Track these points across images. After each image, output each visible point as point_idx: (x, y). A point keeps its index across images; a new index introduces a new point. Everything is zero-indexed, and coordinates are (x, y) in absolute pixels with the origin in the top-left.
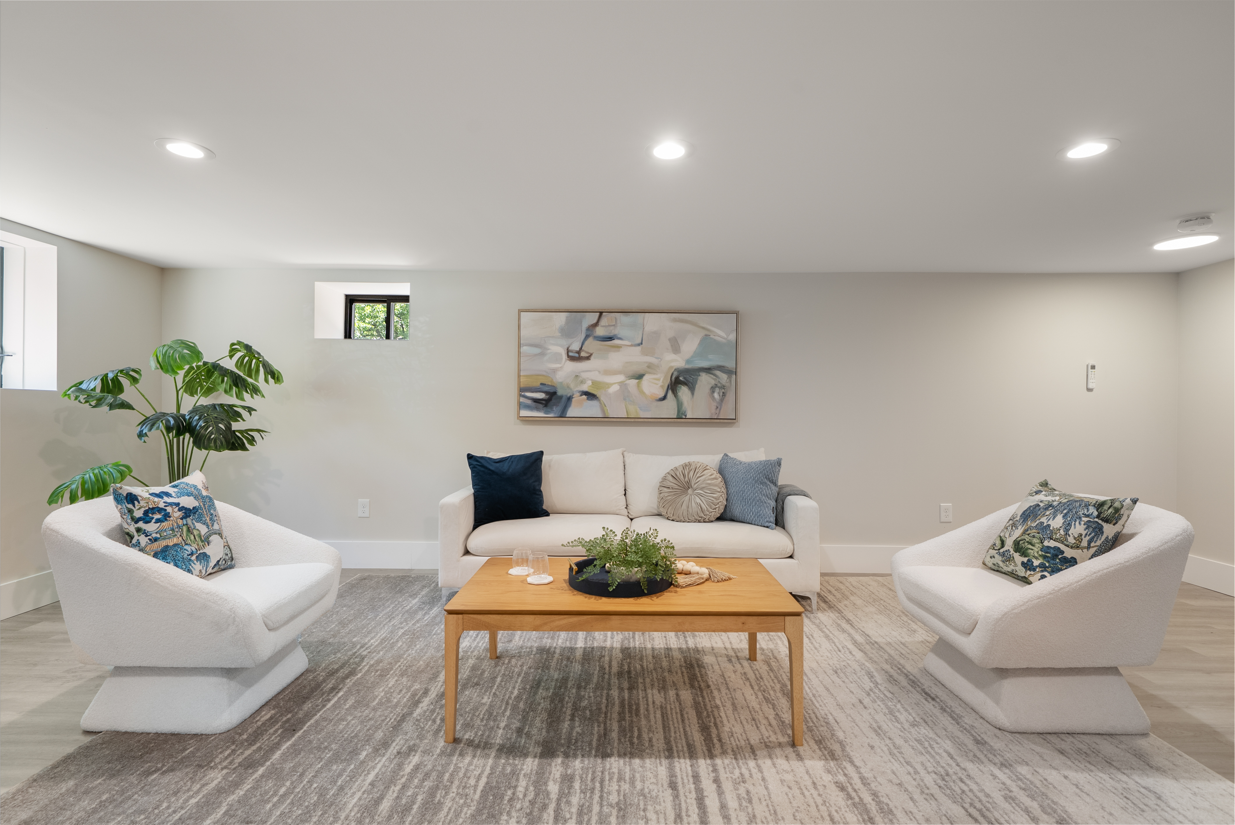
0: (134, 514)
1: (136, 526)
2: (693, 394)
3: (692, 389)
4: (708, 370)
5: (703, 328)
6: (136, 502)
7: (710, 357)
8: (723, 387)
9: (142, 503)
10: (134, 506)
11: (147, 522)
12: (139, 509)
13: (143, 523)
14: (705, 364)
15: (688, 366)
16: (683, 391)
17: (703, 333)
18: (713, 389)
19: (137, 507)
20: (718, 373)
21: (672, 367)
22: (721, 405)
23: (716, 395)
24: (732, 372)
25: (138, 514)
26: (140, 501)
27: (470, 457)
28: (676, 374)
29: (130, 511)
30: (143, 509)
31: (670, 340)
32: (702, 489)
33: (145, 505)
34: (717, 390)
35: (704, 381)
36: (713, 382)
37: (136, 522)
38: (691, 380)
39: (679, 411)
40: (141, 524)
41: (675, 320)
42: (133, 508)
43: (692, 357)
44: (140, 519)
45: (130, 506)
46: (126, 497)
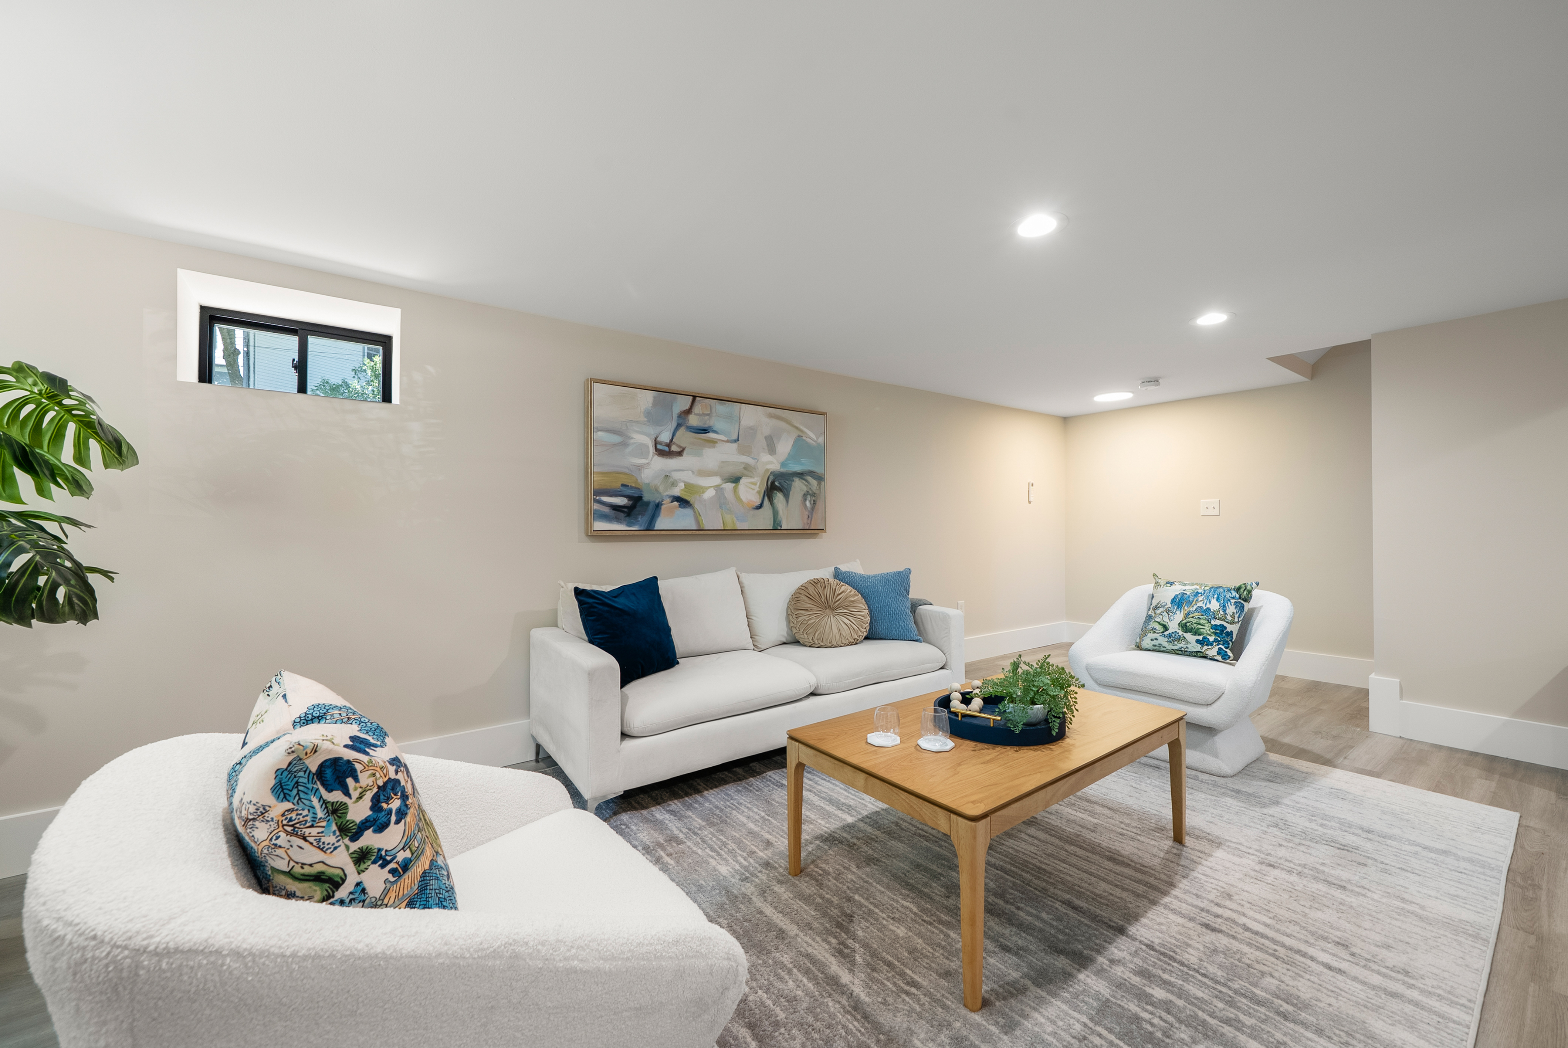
0: (349, 817)
1: (354, 846)
2: (787, 501)
3: (787, 496)
4: (801, 475)
5: (797, 428)
6: (350, 781)
7: (803, 460)
8: (813, 495)
9: (365, 779)
10: (347, 794)
11: (382, 827)
12: (360, 798)
13: (375, 831)
14: (798, 468)
15: (783, 470)
16: (779, 497)
17: (796, 433)
18: (805, 496)
19: (355, 794)
20: (809, 478)
21: (767, 470)
22: (812, 514)
23: (808, 503)
24: (820, 479)
25: (359, 811)
26: (360, 776)
27: (578, 592)
28: (772, 478)
29: (336, 811)
30: (369, 795)
31: (766, 438)
33: (370, 781)
34: (809, 497)
35: (798, 487)
36: (805, 489)
37: (355, 838)
38: (785, 485)
39: (775, 521)
40: (369, 839)
41: (771, 416)
42: (345, 799)
43: (787, 460)
44: (365, 825)
45: (336, 796)
46: (320, 774)
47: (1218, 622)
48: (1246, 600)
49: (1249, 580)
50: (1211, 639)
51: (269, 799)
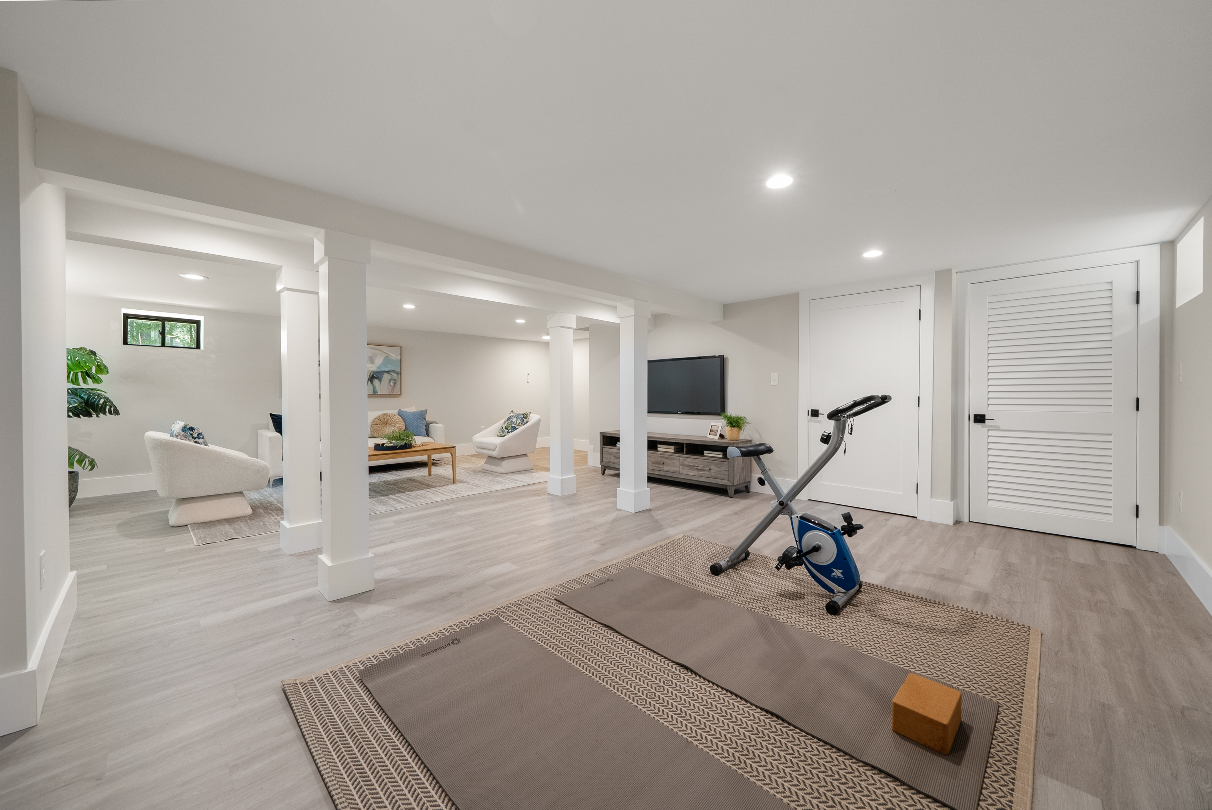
1: (195, 440)
2: (381, 383)
3: (380, 380)
4: (388, 372)
5: (385, 353)
6: (194, 431)
7: (389, 366)
8: (395, 380)
9: (196, 431)
11: (199, 439)
14: (386, 369)
15: (378, 370)
16: (376, 382)
17: (385, 355)
18: (390, 381)
20: (392, 373)
21: (370, 370)
22: (394, 388)
23: (391, 383)
24: (399, 373)
25: (195, 435)
27: (271, 415)
28: (372, 373)
29: (192, 434)
30: (197, 434)
31: (369, 357)
32: (394, 424)
34: (392, 381)
35: (386, 377)
36: (390, 378)
37: (195, 439)
38: (379, 376)
39: (374, 391)
40: (197, 440)
41: (371, 348)
43: (380, 366)
44: (196, 438)
45: (192, 432)
46: (189, 429)
47: (513, 425)
48: (525, 418)
49: (528, 411)
50: (510, 431)
51: (181, 432)
